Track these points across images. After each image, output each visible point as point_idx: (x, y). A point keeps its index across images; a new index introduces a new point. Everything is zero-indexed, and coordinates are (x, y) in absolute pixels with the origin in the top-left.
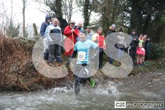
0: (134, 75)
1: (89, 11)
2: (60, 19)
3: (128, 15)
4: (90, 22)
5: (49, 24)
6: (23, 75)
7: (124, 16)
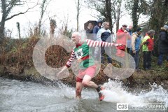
1: (138, 14)
5: (100, 28)
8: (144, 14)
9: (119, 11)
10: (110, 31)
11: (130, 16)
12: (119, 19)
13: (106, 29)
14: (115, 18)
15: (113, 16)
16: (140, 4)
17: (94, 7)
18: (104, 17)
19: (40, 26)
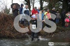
0: (64, 31)
1: (43, 1)
3: (61, 3)
4: (43, 6)
6: (13, 31)
7: (59, 3)
8: (46, 2)
10: (29, 10)
11: (39, 2)
12: (34, 3)
13: (27, 9)
18: (26, 2)
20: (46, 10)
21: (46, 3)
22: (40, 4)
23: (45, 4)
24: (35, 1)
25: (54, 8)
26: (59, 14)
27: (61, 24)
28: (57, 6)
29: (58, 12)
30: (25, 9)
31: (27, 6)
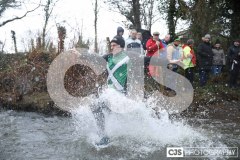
0: (237, 100)
1: (175, 18)
2: (139, 30)
3: (228, 21)
4: (176, 32)
7: (222, 22)
8: (183, 19)
9: (150, 14)
11: (165, 22)
12: (150, 25)
13: (134, 39)
14: (146, 24)
15: (143, 22)
16: (177, 5)
17: (117, 10)
19: (44, 35)
20: (185, 42)
21: (185, 21)
22: (169, 27)
23: (182, 25)
24: (154, 19)
25: (208, 36)
26: (221, 51)
27: (228, 78)
28: (215, 29)
29: (218, 45)
30: (130, 41)
31: (134, 31)
